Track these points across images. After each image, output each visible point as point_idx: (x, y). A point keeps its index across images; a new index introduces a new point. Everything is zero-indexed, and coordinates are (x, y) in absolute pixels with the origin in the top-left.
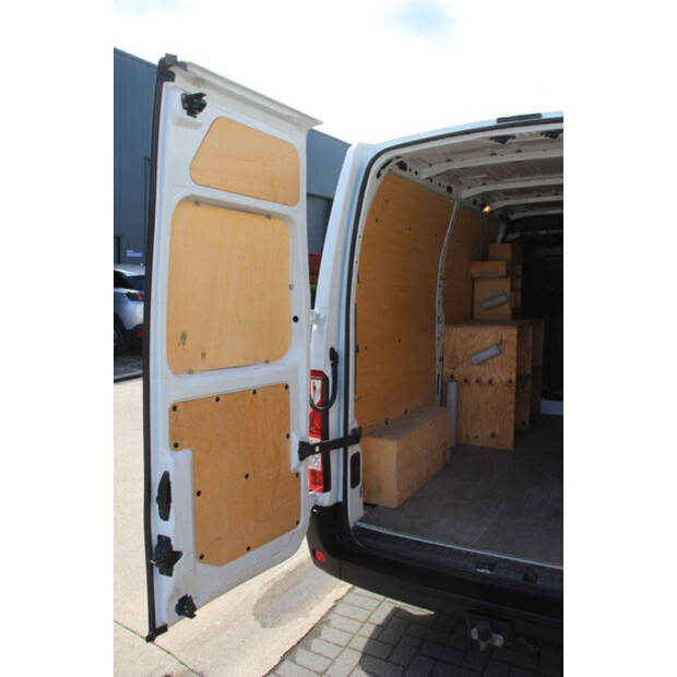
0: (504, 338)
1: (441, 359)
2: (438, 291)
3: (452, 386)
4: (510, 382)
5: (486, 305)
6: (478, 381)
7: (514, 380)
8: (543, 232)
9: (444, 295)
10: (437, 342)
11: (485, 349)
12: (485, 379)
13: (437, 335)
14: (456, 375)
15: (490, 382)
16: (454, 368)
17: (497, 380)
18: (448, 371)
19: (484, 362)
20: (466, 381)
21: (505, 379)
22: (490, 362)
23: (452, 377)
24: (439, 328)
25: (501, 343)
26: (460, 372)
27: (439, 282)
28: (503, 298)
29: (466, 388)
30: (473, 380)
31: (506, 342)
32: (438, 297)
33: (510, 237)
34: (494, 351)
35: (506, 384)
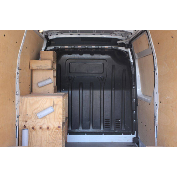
0: (55, 103)
1: (18, 117)
2: (17, 76)
3: (25, 132)
4: (59, 127)
5: (40, 85)
6: (41, 128)
7: (61, 126)
8: (66, 47)
9: (20, 78)
10: (16, 106)
11: (45, 109)
12: (45, 127)
13: (16, 102)
14: (27, 126)
15: (48, 128)
16: (26, 122)
17: (51, 127)
18: (22, 124)
19: (45, 117)
20: (33, 128)
21: (57, 126)
22: (48, 117)
23: (25, 126)
24: (17, 97)
25: (53, 106)
26: (30, 124)
27: (17, 71)
28: (50, 81)
29: (34, 133)
30: (37, 127)
31: (56, 105)
32: (17, 80)
33: (49, 48)
34: (50, 110)
35: (57, 129)
